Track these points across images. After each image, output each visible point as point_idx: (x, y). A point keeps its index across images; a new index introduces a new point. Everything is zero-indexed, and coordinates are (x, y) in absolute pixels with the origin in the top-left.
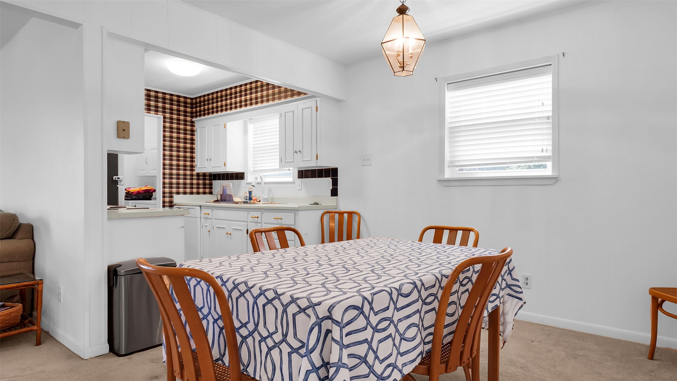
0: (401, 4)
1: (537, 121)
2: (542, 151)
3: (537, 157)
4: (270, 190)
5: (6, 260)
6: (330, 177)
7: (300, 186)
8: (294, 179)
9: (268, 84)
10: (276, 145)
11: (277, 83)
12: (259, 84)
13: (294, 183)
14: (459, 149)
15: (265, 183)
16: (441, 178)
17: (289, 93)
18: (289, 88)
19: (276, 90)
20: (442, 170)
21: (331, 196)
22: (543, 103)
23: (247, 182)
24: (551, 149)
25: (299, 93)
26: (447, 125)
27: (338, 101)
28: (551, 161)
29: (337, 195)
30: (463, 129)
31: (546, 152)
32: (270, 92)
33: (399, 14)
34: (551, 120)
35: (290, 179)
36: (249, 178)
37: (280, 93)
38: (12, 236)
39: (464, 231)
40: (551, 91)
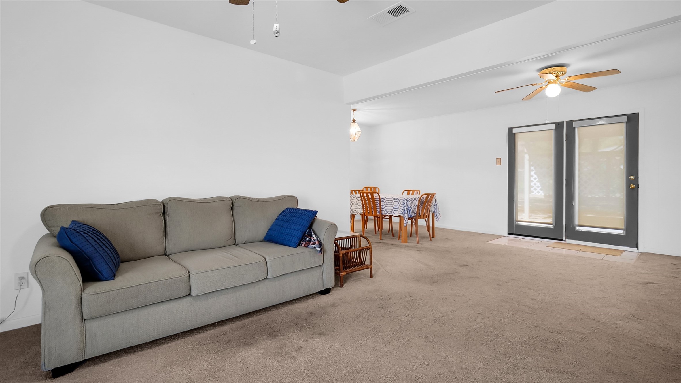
33: (353, 122)
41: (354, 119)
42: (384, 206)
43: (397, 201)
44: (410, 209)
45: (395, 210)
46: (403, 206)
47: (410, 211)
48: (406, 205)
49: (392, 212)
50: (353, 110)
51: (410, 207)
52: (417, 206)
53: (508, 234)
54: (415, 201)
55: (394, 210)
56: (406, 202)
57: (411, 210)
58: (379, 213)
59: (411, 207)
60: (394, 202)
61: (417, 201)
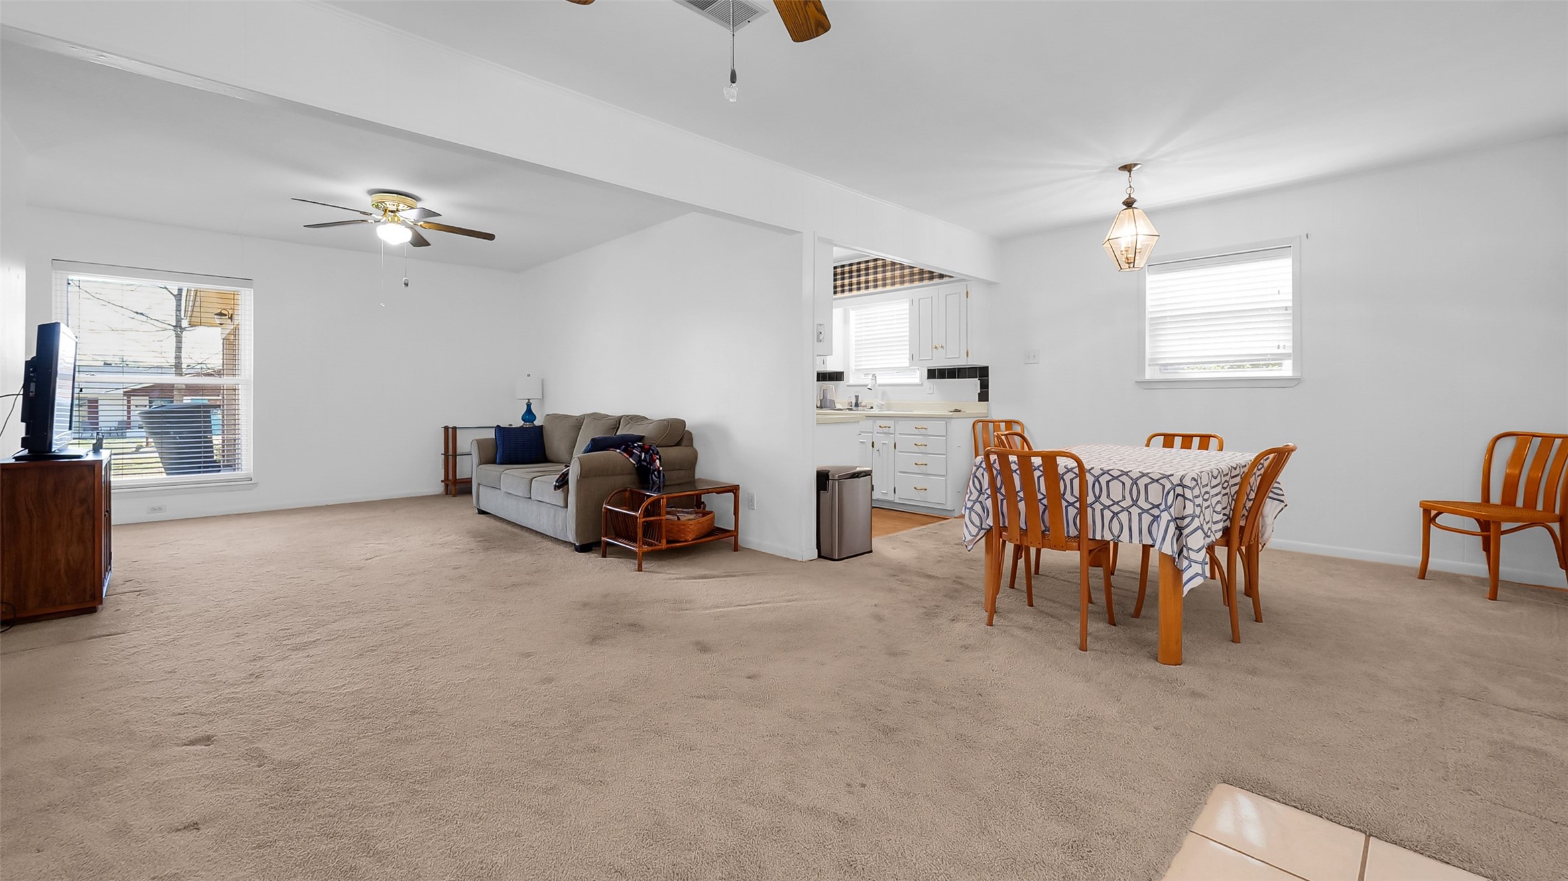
0: (1128, 196)
1: (1271, 312)
2: (1279, 347)
3: (1271, 354)
4: (884, 394)
5: (678, 468)
6: (976, 377)
7: (932, 388)
8: (921, 380)
9: (893, 264)
10: (906, 336)
11: (907, 262)
12: (880, 263)
13: (921, 385)
14: (1162, 344)
15: (879, 385)
16: (1139, 379)
17: (926, 275)
18: (926, 269)
19: (907, 271)
20: (1142, 370)
21: (979, 401)
22: (1279, 291)
23: (848, 384)
24: (1291, 344)
25: (941, 276)
26: (1148, 316)
27: (990, 284)
28: (1290, 359)
29: (987, 400)
30: (1168, 320)
31: (1284, 348)
32: (898, 273)
34: (1290, 311)
35: (917, 381)
36: (851, 379)
37: (912, 274)
38: (678, 444)
39: (1203, 438)
40: (1290, 277)
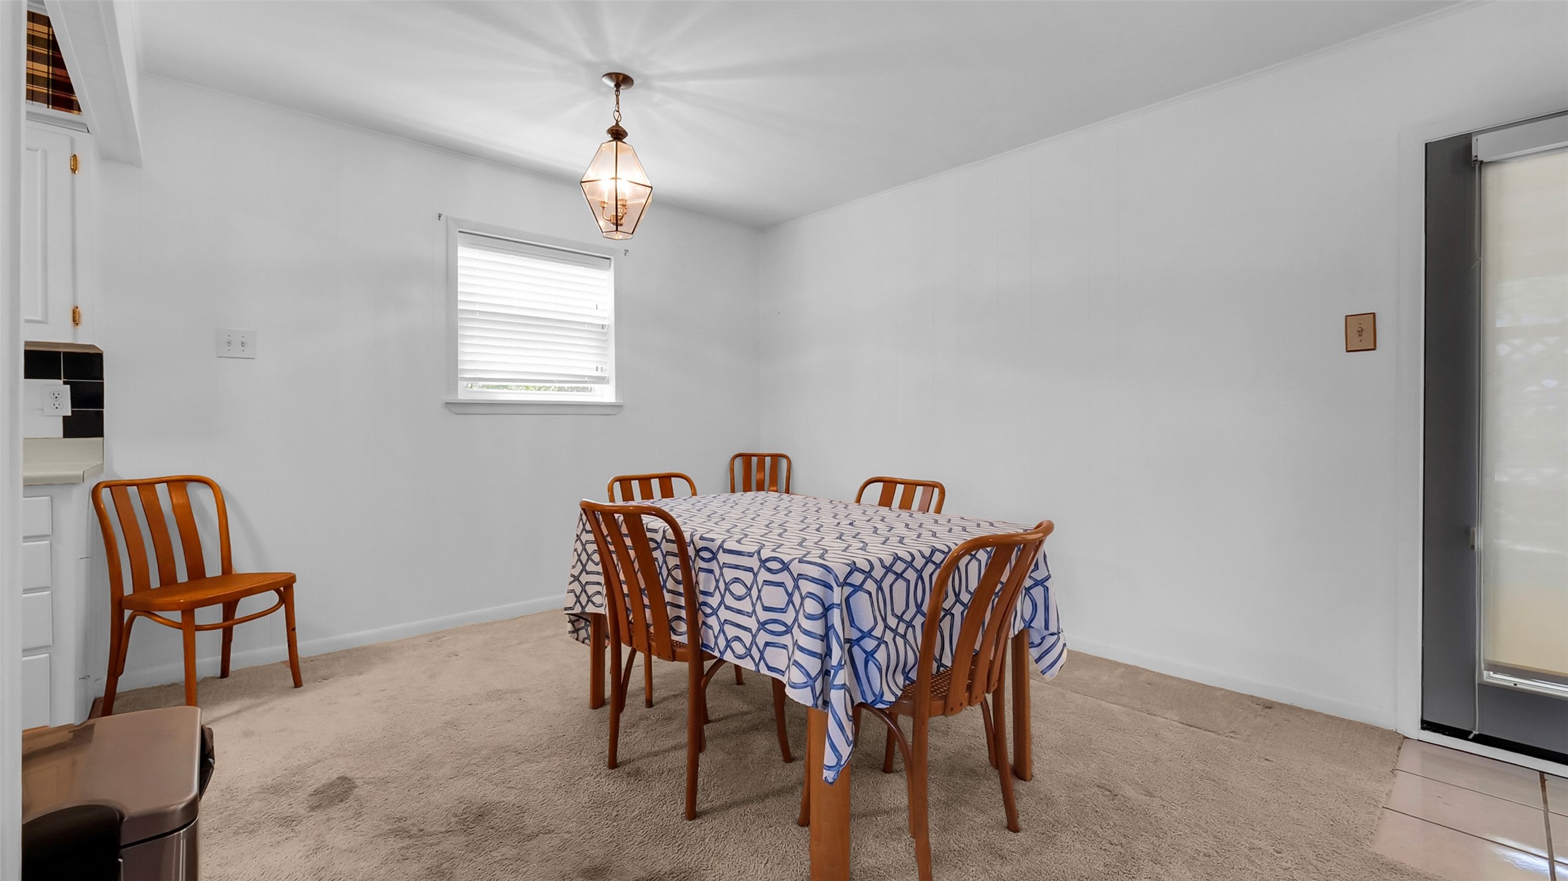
33: (612, 139)
41: (620, 124)
42: (714, 601)
43: (780, 584)
44: (870, 644)
45: (767, 644)
46: (817, 627)
47: (871, 664)
48: (836, 617)
49: (755, 652)
50: (609, 75)
51: (869, 634)
52: (925, 608)
53: (1423, 728)
54: (908, 582)
55: (763, 638)
56: (837, 596)
57: (881, 655)
58: (684, 639)
59: (877, 632)
60: (766, 582)
61: (920, 577)
